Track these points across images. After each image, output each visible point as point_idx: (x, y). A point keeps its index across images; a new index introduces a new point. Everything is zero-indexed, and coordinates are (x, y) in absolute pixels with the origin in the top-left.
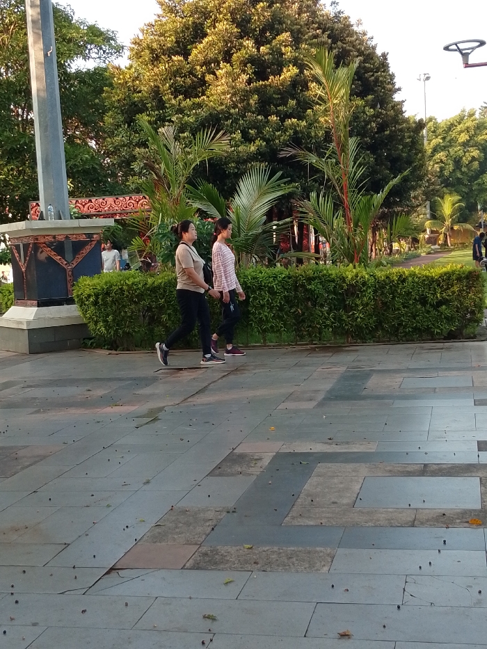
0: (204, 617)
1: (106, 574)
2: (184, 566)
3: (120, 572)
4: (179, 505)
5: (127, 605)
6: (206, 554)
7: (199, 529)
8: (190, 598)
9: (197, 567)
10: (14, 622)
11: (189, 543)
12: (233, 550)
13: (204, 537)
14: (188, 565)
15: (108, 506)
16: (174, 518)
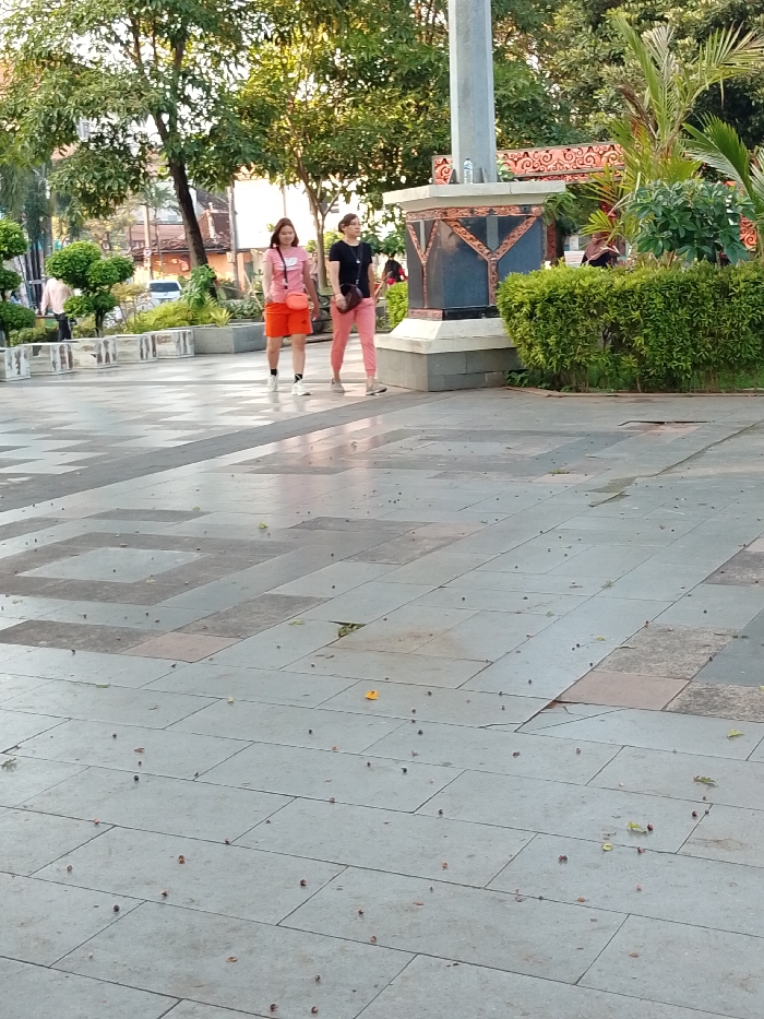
0: (696, 780)
1: (547, 707)
2: (666, 707)
3: (568, 706)
4: (657, 621)
5: (579, 752)
6: (698, 694)
7: (688, 658)
8: (675, 752)
9: (684, 710)
10: (416, 759)
11: (672, 676)
12: (743, 691)
13: (696, 669)
14: (671, 706)
15: (549, 615)
16: (649, 639)
